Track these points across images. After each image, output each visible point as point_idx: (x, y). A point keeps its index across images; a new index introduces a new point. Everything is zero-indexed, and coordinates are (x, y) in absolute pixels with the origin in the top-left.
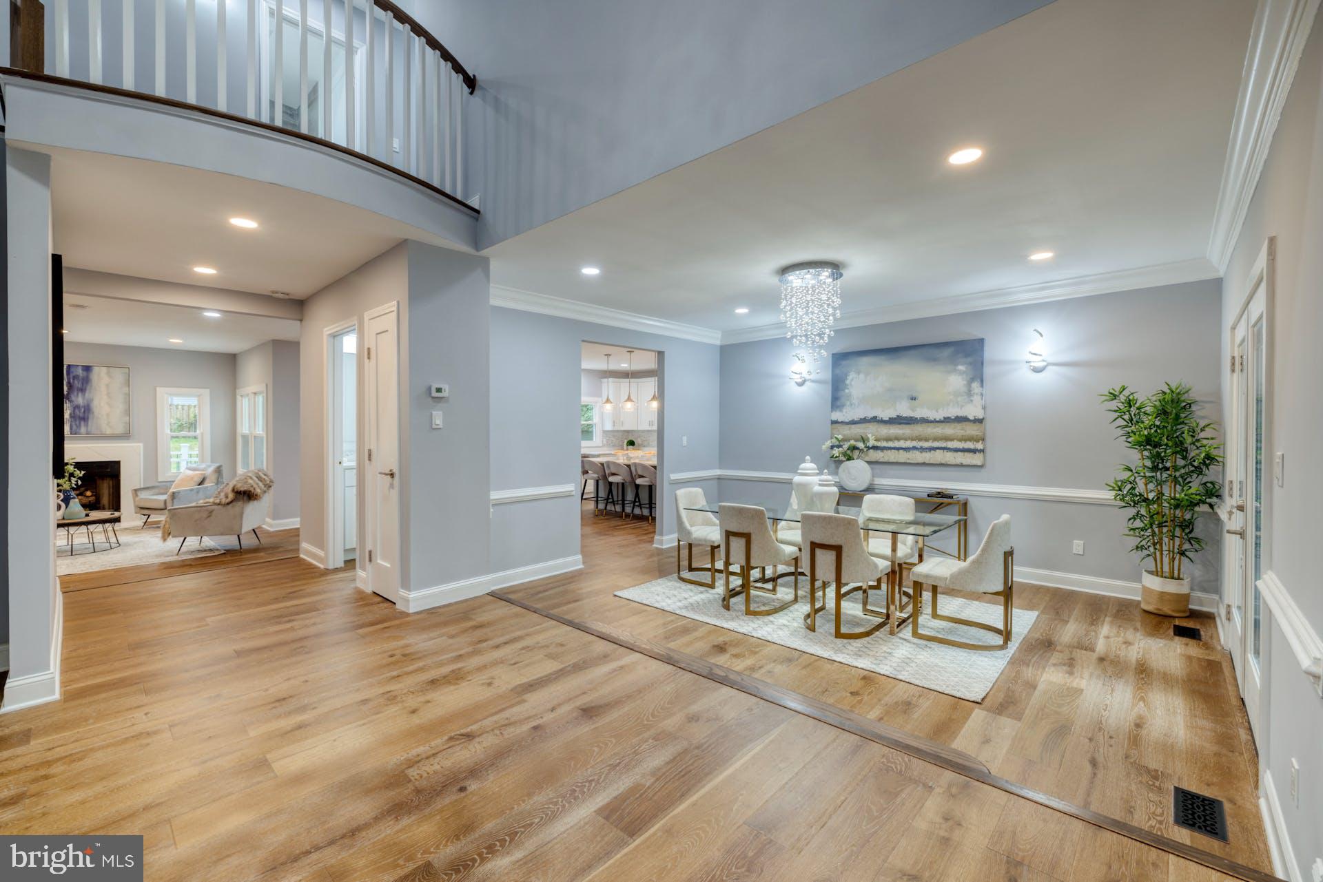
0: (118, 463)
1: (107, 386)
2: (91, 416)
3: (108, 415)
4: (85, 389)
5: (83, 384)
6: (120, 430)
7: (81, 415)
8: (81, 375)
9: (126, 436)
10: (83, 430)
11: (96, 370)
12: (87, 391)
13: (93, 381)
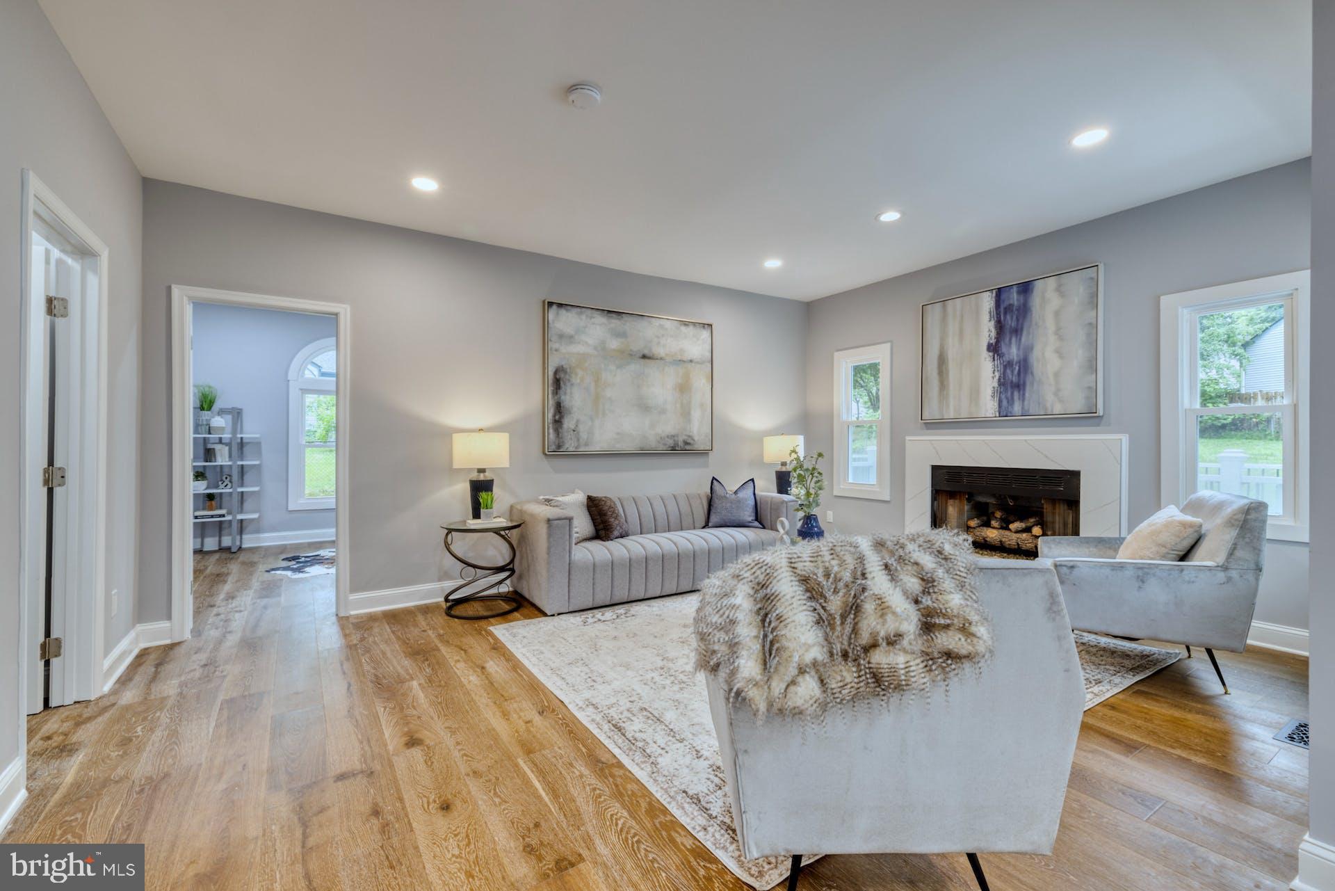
0: (1075, 475)
1: (1057, 314)
2: (1029, 380)
3: (1057, 375)
4: (1022, 329)
5: (1018, 320)
6: (1076, 404)
7: (1015, 379)
8: (1016, 303)
9: (1089, 417)
10: (1017, 408)
11: (1039, 285)
12: (1025, 333)
13: (1034, 312)
